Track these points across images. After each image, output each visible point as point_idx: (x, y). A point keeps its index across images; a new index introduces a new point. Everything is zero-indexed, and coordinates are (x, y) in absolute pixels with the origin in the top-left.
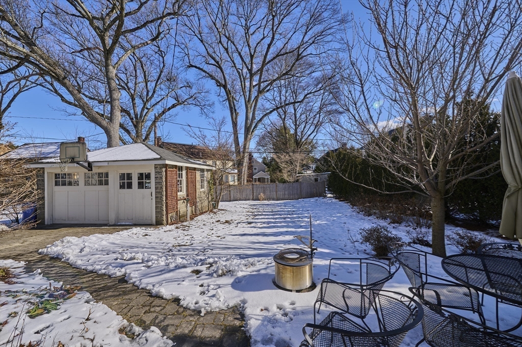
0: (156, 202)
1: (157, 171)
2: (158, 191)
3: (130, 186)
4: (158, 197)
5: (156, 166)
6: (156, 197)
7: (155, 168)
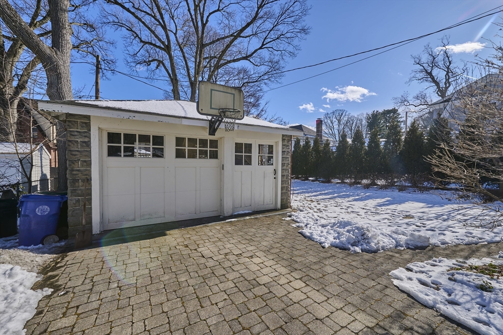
0: (282, 181)
1: (284, 144)
2: (285, 168)
3: (248, 162)
4: (284, 175)
5: (284, 138)
6: (282, 176)
7: (283, 140)
